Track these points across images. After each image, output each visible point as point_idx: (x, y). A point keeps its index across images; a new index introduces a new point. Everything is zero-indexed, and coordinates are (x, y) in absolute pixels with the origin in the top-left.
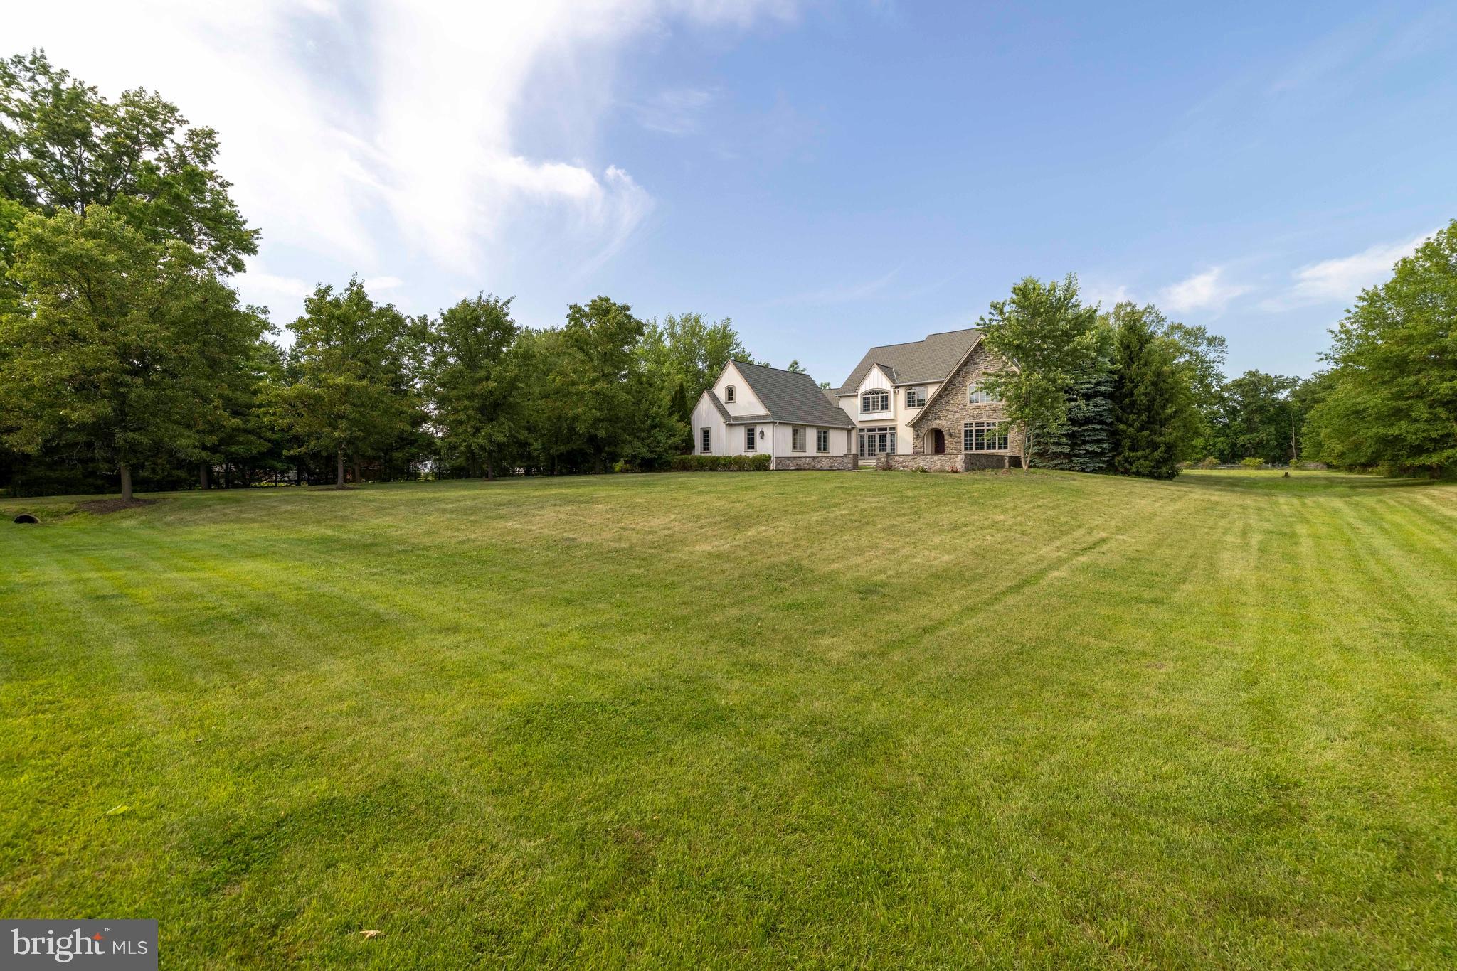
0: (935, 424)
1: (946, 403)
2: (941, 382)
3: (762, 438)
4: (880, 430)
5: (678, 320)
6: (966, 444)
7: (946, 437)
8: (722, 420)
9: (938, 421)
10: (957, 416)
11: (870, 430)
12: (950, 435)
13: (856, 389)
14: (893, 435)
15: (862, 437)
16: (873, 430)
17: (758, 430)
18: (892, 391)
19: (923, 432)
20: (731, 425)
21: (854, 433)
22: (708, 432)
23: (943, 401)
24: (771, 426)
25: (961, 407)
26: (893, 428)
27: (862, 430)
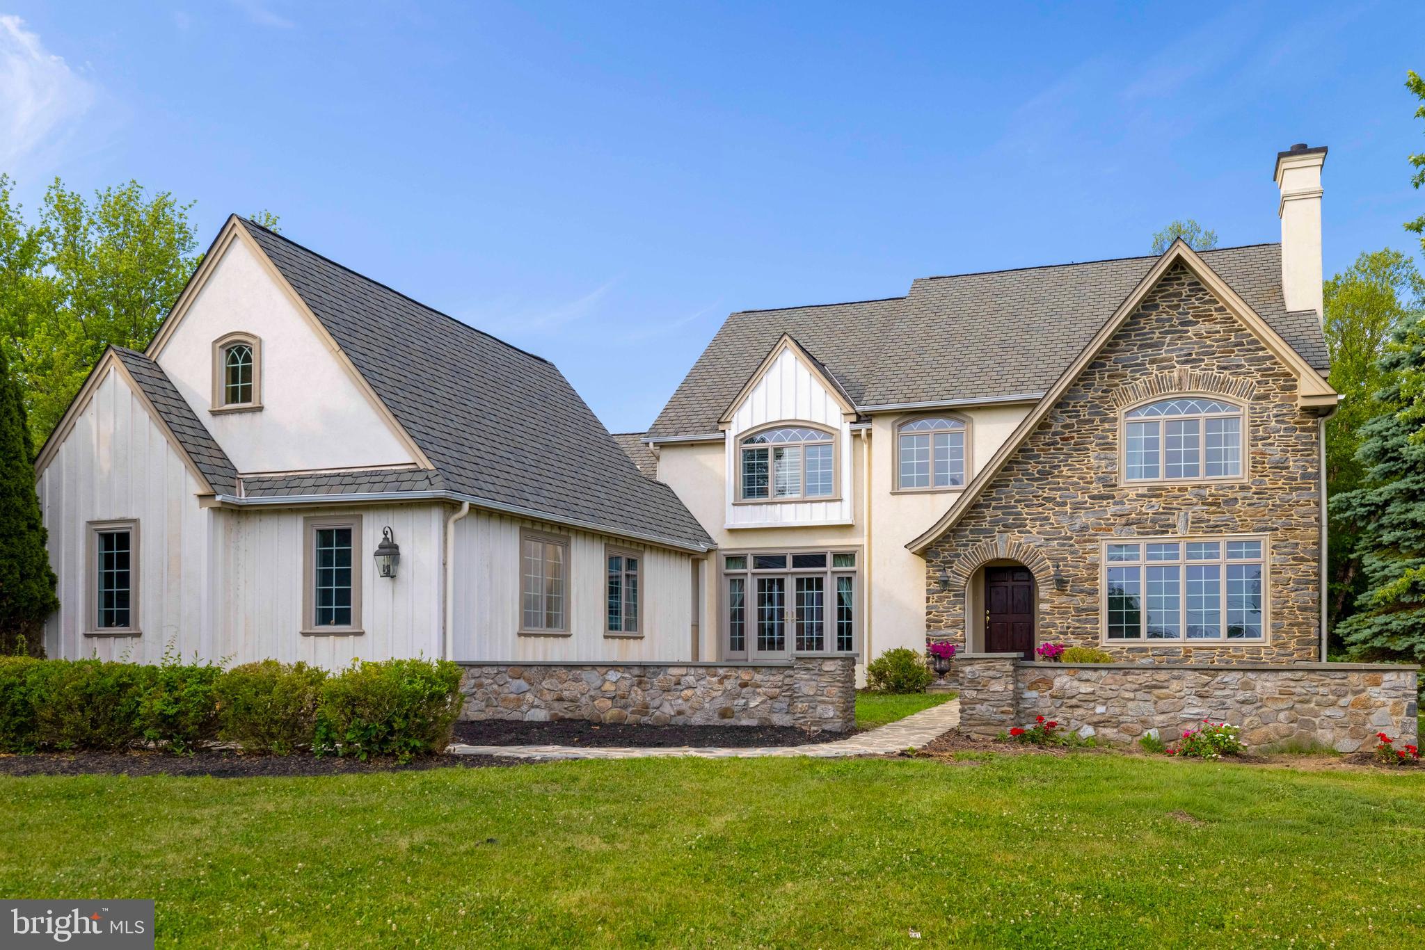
0: (1004, 546)
1: (1044, 474)
2: (1032, 405)
3: (389, 573)
4: (800, 560)
5: (91, 204)
6: (1113, 618)
7: (1043, 592)
8: (195, 486)
9: (1014, 536)
10: (1083, 518)
11: (764, 561)
12: (1061, 583)
13: (721, 421)
14: (846, 581)
15: (738, 583)
16: (779, 561)
17: (369, 536)
18: (846, 429)
19: (963, 569)
20: (238, 512)
21: (709, 570)
22: (124, 539)
23: (1033, 468)
24: (436, 516)
25: (1096, 488)
26: (846, 557)
27: (735, 560)
